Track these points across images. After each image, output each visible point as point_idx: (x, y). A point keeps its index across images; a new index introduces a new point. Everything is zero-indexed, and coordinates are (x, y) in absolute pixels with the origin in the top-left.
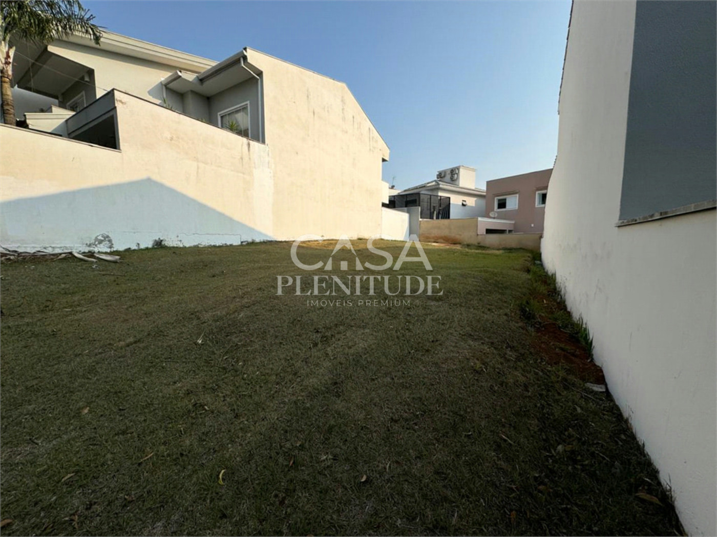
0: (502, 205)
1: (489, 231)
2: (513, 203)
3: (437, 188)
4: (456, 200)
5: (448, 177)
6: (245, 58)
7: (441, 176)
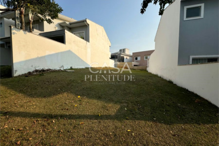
0: (136, 59)
1: (135, 65)
2: (139, 58)
3: (121, 54)
4: (125, 57)
5: (122, 51)
6: (86, 21)
7: (120, 50)
